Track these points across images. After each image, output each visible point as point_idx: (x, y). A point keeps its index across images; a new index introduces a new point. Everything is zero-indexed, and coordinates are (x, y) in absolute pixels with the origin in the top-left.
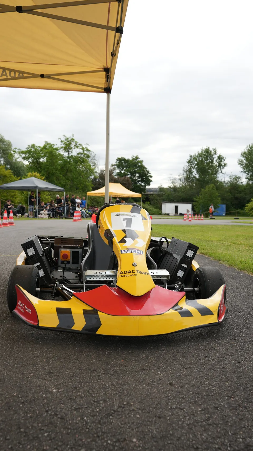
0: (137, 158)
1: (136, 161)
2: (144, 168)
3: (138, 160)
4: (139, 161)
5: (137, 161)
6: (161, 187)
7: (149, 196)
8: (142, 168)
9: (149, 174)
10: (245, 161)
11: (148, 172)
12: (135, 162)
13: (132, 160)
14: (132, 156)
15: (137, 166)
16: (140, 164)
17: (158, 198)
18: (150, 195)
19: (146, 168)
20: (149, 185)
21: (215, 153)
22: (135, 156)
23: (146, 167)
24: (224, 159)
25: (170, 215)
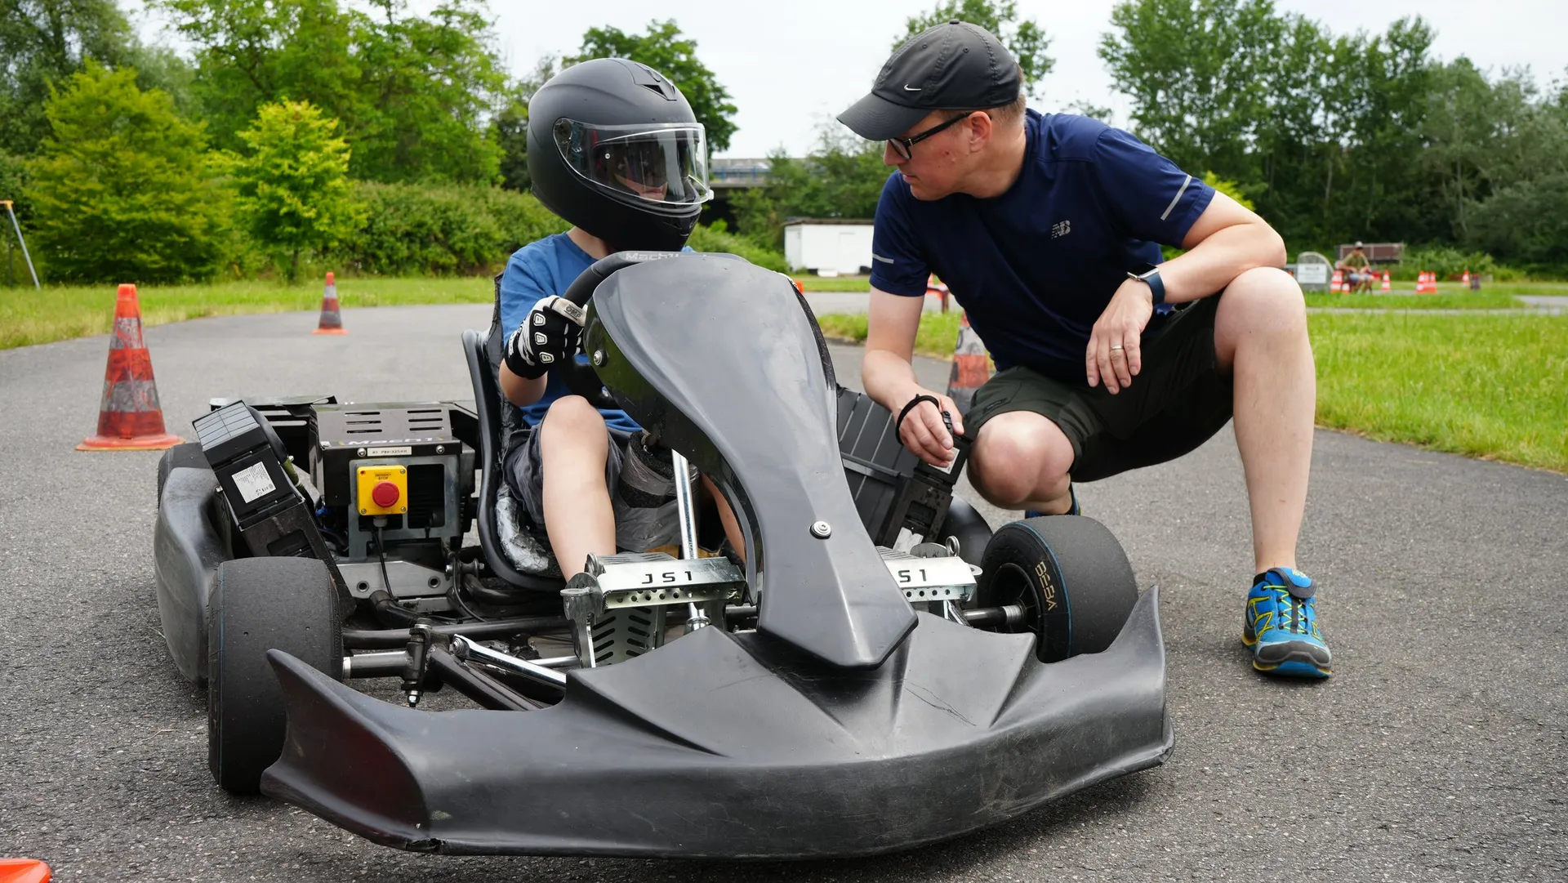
0: (670, 30)
1: (668, 45)
2: (702, 72)
3: (677, 38)
4: (678, 43)
5: (673, 45)
6: (781, 156)
7: (731, 194)
8: (695, 74)
9: (723, 101)
10: (1124, 44)
11: (719, 92)
12: (663, 48)
13: (649, 39)
14: (650, 24)
15: (672, 65)
16: (683, 58)
17: (768, 203)
18: (736, 189)
19: (710, 75)
20: (724, 144)
21: (1009, 15)
22: (663, 21)
23: (708, 68)
24: (1045, 39)
25: (820, 273)
